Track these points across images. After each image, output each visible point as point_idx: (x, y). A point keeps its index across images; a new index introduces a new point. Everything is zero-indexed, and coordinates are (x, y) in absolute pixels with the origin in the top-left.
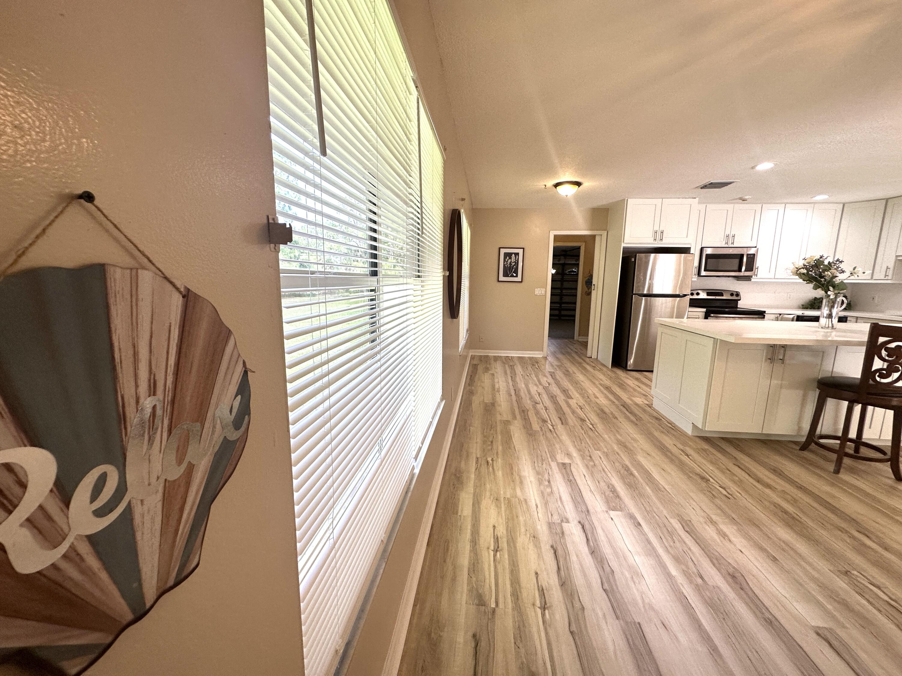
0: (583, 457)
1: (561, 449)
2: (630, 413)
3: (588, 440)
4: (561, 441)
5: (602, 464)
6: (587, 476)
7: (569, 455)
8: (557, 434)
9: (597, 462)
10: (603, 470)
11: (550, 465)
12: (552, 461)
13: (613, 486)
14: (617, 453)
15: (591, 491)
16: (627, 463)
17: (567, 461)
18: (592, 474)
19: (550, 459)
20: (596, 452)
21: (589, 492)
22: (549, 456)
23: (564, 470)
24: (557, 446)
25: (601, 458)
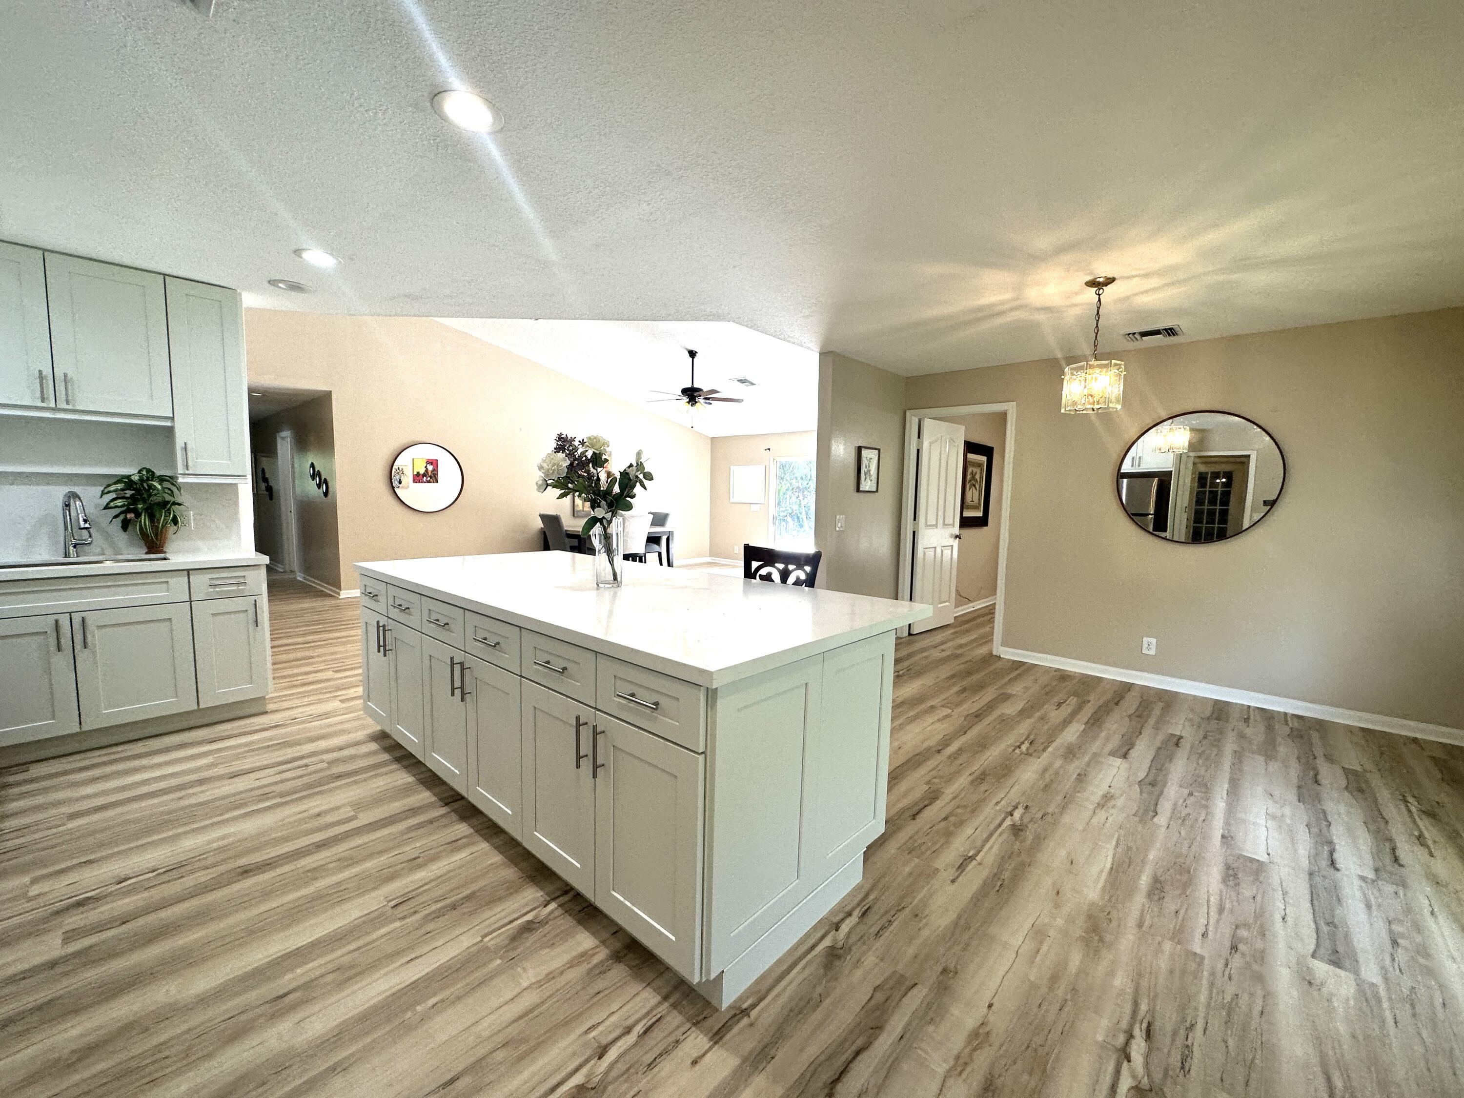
0: (1261, 957)
1: (1330, 1011)
2: (878, 1028)
3: (1203, 998)
4: (1318, 1041)
5: (1212, 921)
6: (1278, 917)
7: (1308, 982)
8: (1329, 1080)
9: (1226, 931)
10: (1221, 910)
11: (1386, 979)
12: (1373, 985)
13: (1224, 881)
14: (1140, 925)
15: (1285, 893)
16: (1140, 899)
17: (1321, 968)
18: (1260, 914)
19: (1383, 993)
20: (1206, 954)
21: (1291, 892)
22: (1386, 1005)
23: (1341, 949)
24: (1342, 1028)
25: (1204, 935)
